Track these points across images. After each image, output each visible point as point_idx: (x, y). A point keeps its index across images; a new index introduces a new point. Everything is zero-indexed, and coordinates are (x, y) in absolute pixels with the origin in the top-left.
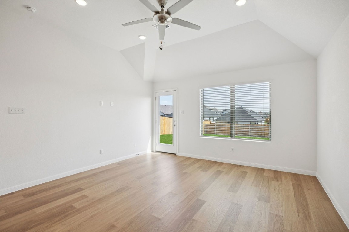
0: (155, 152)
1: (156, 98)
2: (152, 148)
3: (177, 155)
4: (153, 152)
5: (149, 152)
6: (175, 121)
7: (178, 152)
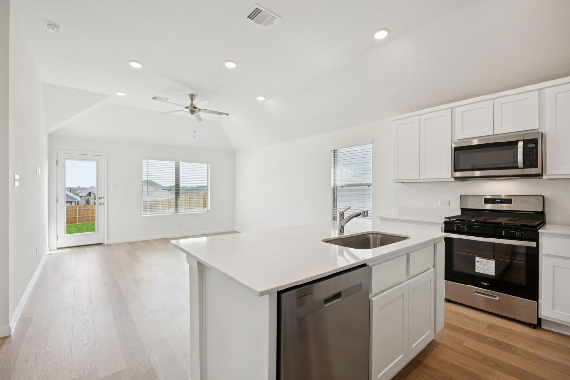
1: (57, 161)
2: (49, 246)
3: (106, 244)
6: (100, 198)
7: (107, 240)
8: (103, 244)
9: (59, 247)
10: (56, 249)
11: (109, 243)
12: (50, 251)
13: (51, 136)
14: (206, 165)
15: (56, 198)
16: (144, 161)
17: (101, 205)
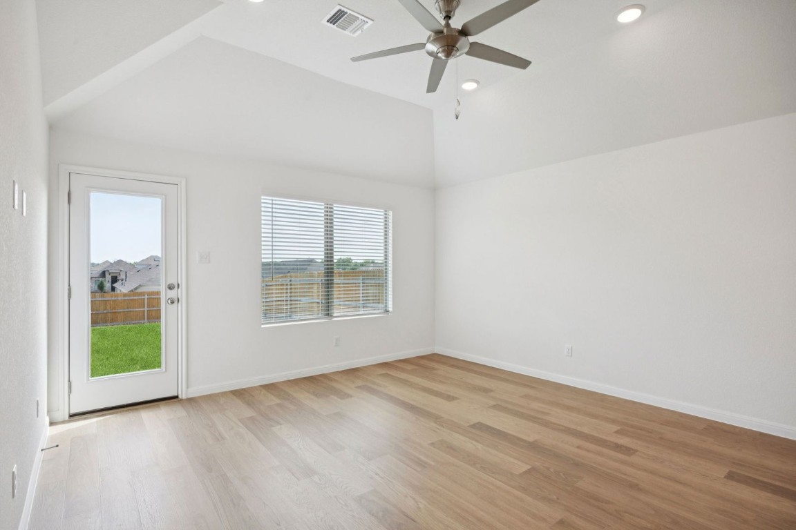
3: (183, 396)
6: (171, 287)
7: (187, 388)
8: (176, 397)
9: (73, 412)
10: (67, 417)
11: (190, 396)
12: (52, 424)
13: (53, 127)
14: (381, 212)
15: (67, 287)
16: (265, 199)
17: (173, 302)
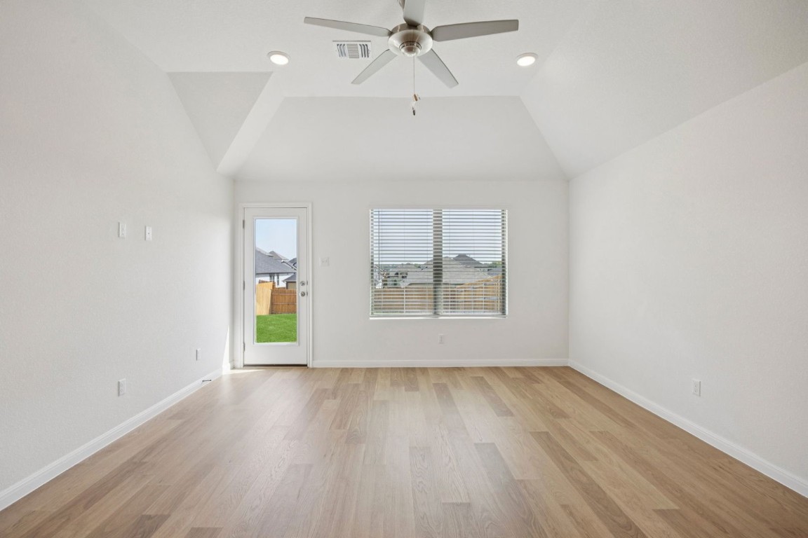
0: (240, 369)
1: (244, 222)
2: (232, 360)
3: (310, 365)
4: (234, 368)
5: (226, 370)
6: (303, 284)
7: (313, 360)
8: (306, 365)
9: (246, 363)
10: (242, 365)
11: (315, 366)
17: (303, 295)
